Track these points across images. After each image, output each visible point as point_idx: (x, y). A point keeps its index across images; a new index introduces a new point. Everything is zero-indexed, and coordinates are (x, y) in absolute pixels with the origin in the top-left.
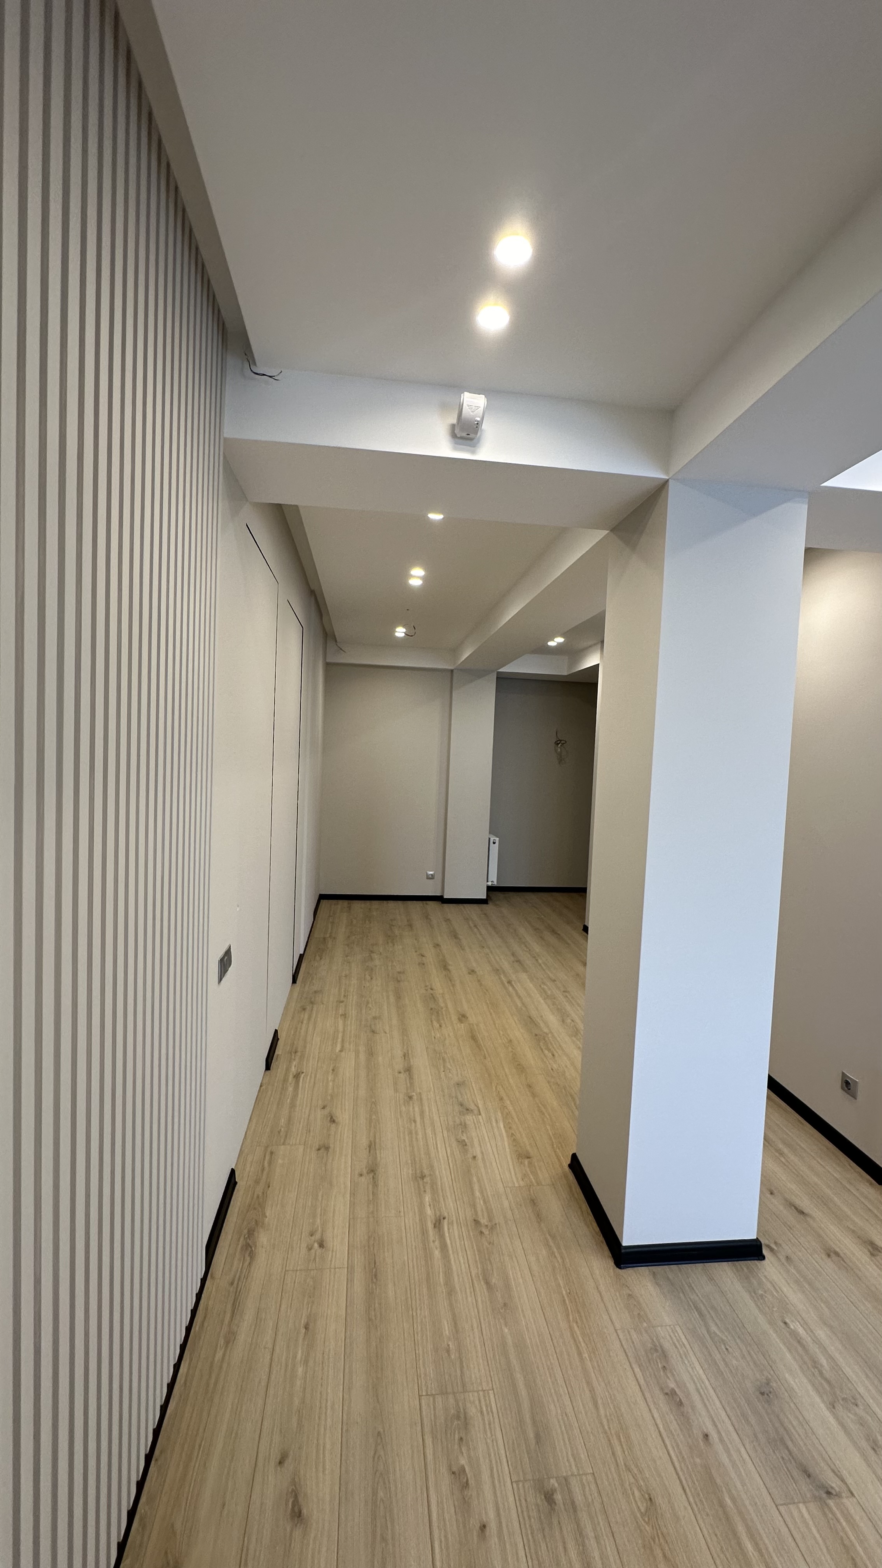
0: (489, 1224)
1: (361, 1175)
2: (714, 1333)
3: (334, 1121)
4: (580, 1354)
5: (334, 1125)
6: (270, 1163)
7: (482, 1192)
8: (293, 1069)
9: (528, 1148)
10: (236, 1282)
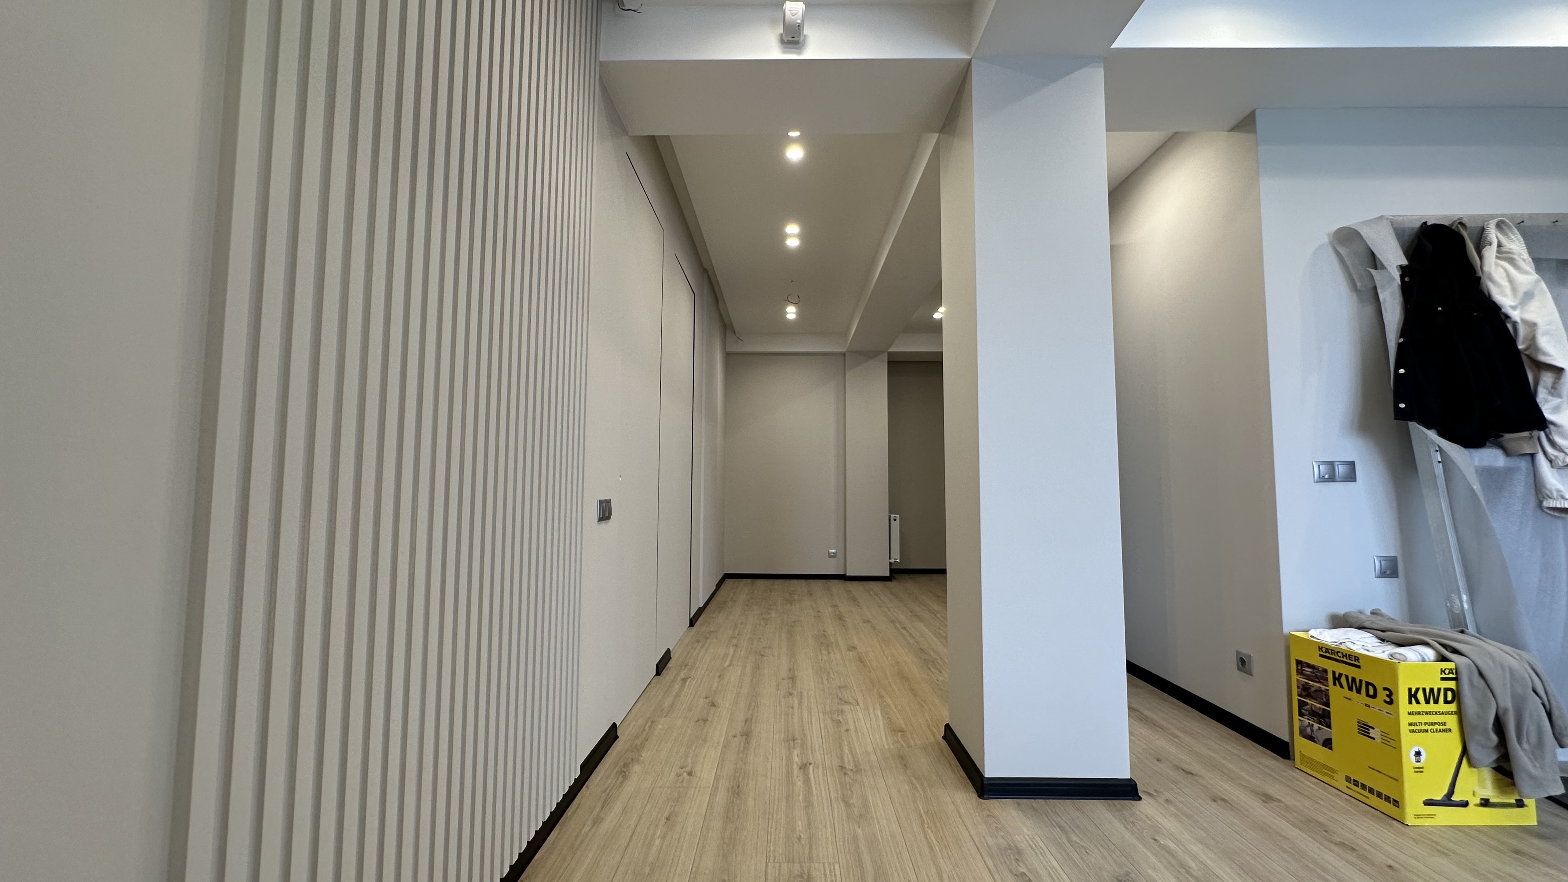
0: (854, 769)
1: (735, 737)
2: (1076, 842)
3: (715, 706)
4: (931, 847)
5: (713, 708)
6: (650, 727)
7: (850, 750)
8: (682, 675)
9: (903, 726)
10: (608, 791)
